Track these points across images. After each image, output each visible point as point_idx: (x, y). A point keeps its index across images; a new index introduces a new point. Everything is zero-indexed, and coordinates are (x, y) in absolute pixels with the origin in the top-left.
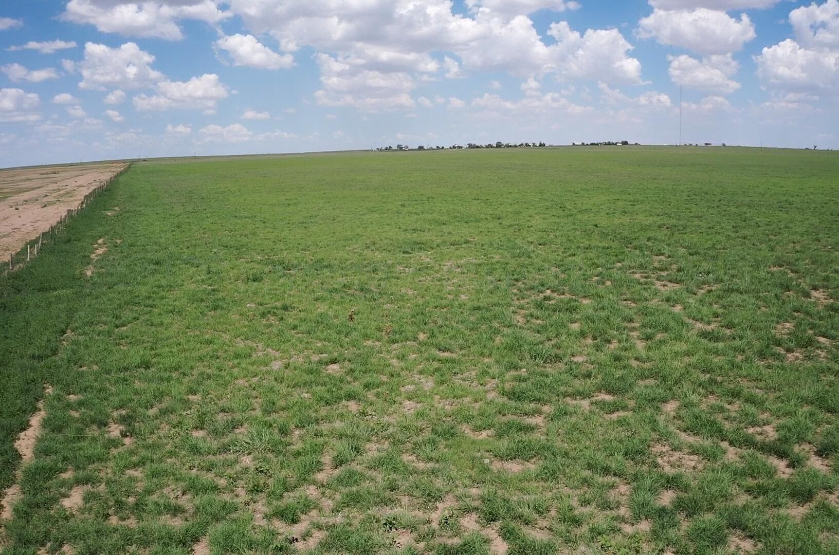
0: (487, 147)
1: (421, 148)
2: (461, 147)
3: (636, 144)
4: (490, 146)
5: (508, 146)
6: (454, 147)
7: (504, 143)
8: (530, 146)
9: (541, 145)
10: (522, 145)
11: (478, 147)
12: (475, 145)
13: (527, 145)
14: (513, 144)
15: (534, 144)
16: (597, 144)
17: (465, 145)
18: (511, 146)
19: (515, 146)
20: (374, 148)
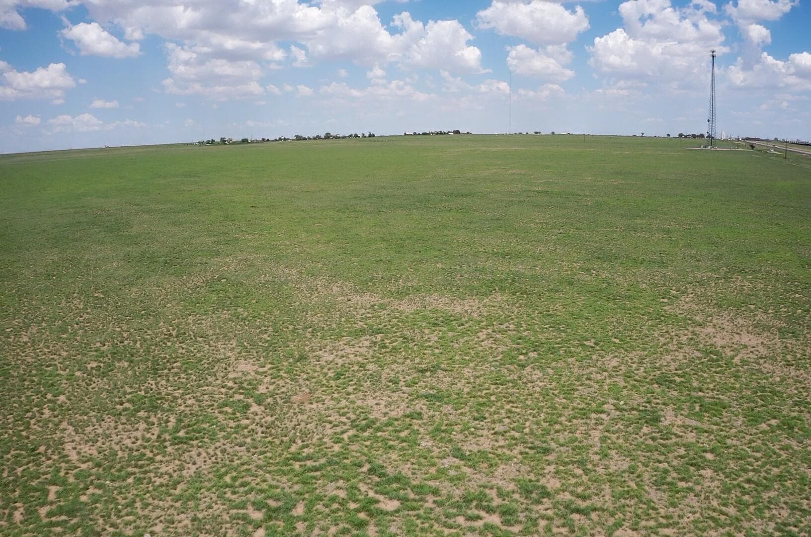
0: (315, 139)
1: (244, 141)
2: (288, 139)
3: (468, 133)
4: (318, 137)
5: (336, 137)
6: (281, 139)
7: (333, 134)
8: (359, 137)
9: (370, 136)
10: (351, 136)
11: (305, 139)
12: (301, 137)
13: (356, 136)
14: (341, 136)
15: (363, 134)
16: (429, 134)
17: (292, 137)
18: (339, 138)
19: (344, 137)
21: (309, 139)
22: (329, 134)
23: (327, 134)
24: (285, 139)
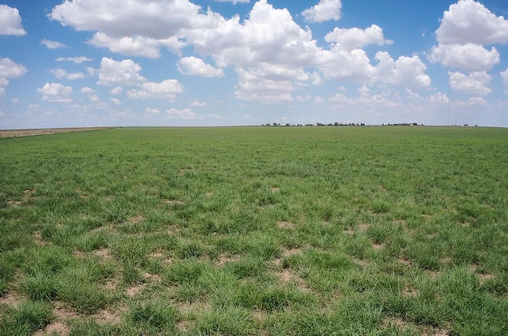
0: (328, 125)
1: (288, 125)
2: (313, 125)
3: (422, 125)
4: (331, 125)
5: (341, 125)
6: (308, 125)
7: (339, 123)
8: (355, 125)
9: (362, 125)
10: (350, 124)
11: (323, 125)
12: (321, 124)
13: (353, 124)
14: (344, 124)
15: (358, 124)
16: (398, 125)
17: (315, 124)
18: (343, 125)
19: (346, 125)
20: (259, 125)
21: (325, 125)
22: (337, 123)
23: (336, 123)
24: (311, 125)
